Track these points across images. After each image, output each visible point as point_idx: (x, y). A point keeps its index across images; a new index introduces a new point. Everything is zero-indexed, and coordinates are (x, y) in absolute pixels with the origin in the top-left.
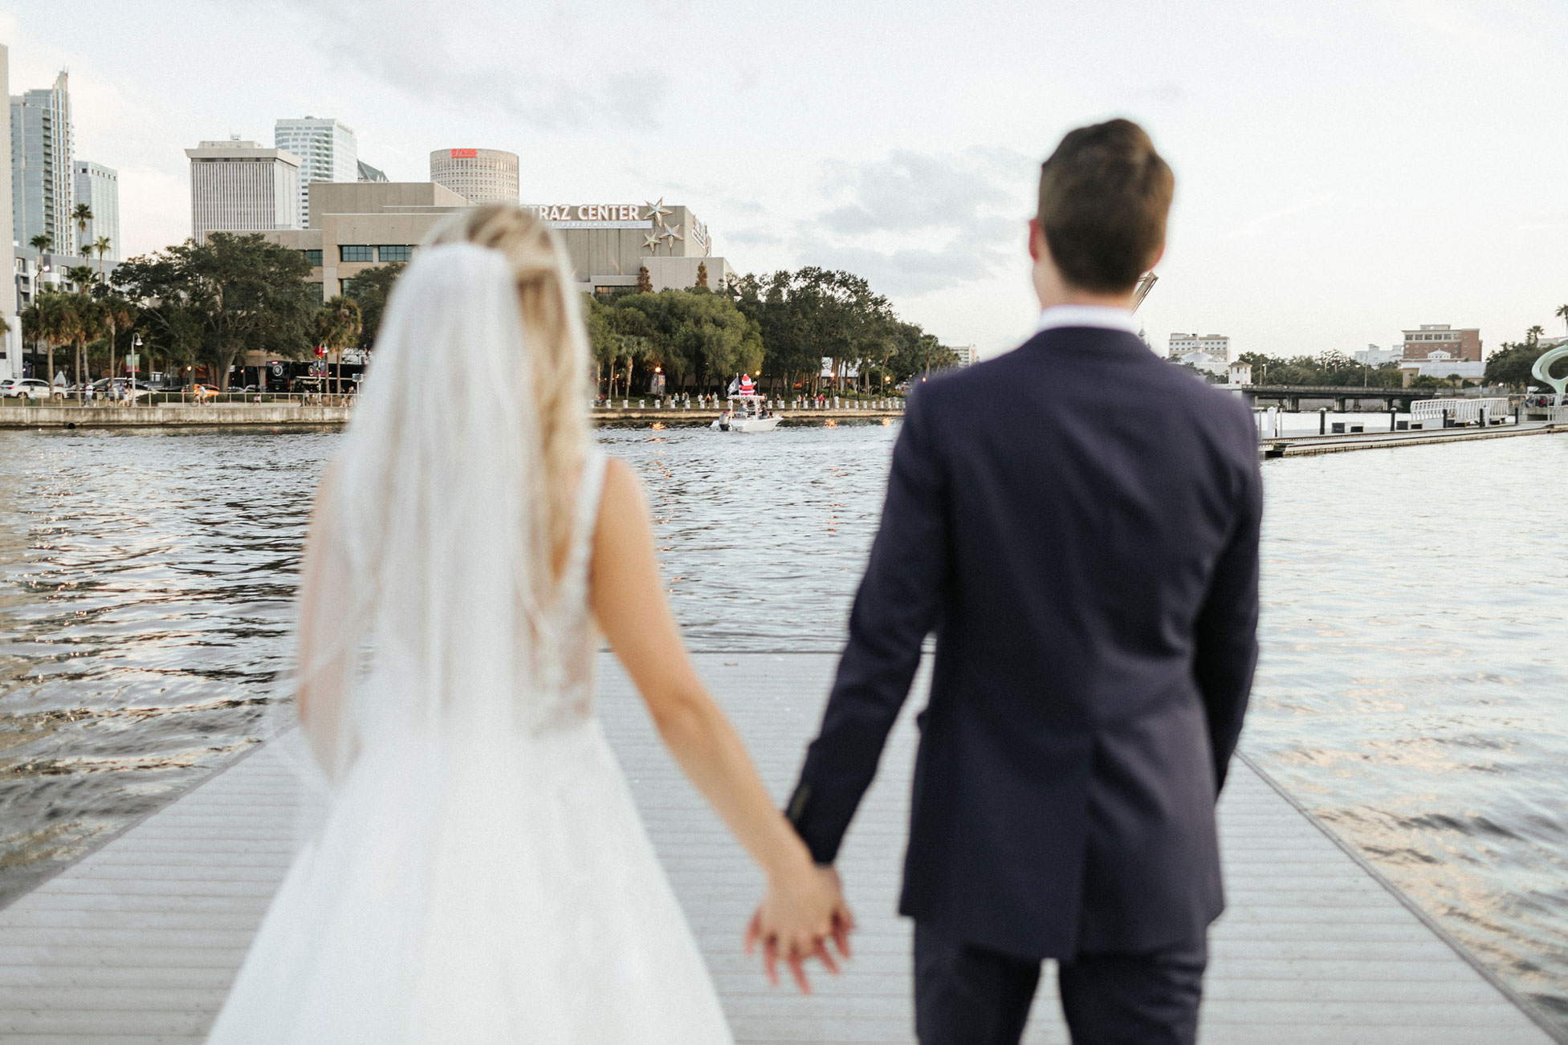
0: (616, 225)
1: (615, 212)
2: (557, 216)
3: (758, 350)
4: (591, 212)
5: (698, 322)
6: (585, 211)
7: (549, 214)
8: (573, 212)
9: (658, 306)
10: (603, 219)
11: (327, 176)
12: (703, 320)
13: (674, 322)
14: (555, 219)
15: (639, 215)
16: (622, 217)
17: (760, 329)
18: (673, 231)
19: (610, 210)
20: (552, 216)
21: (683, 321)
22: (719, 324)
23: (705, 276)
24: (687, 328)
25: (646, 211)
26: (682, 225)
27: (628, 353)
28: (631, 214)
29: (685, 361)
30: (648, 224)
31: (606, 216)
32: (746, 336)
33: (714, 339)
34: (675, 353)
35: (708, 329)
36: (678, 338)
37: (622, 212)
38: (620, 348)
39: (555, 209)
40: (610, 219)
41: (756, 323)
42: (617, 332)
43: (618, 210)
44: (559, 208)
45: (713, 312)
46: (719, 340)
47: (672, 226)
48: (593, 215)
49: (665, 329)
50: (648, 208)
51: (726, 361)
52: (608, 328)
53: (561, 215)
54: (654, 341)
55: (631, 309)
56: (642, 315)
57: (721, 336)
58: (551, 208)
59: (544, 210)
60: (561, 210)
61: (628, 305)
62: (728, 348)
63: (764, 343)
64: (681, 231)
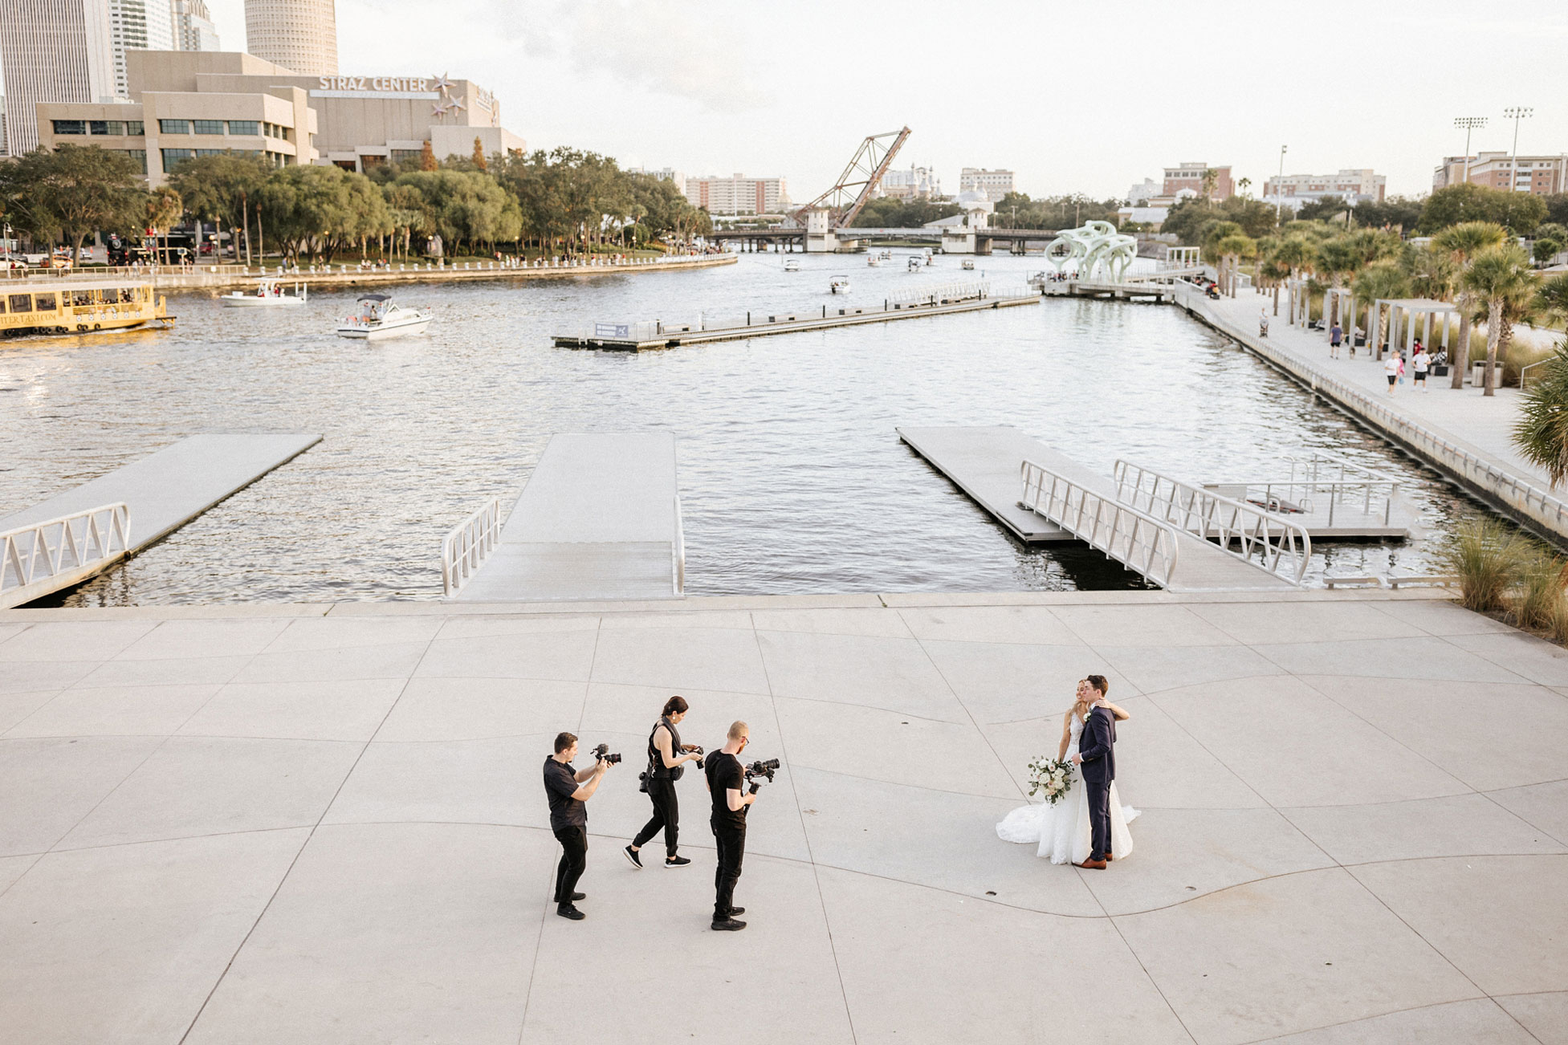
0: (407, 95)
1: (406, 84)
2: (354, 86)
3: (516, 218)
4: (384, 84)
5: (464, 197)
6: (379, 82)
7: (347, 85)
8: (369, 83)
9: (431, 184)
10: (396, 89)
11: (145, 46)
12: (468, 196)
13: (444, 197)
14: (353, 89)
15: (427, 86)
16: (412, 89)
17: (518, 201)
18: (458, 102)
19: (402, 82)
20: (350, 86)
21: (451, 196)
22: (481, 199)
23: (480, 148)
24: (457, 200)
25: (434, 84)
26: (466, 98)
27: (403, 226)
28: (420, 86)
29: (454, 230)
30: (436, 96)
31: (398, 87)
32: (505, 209)
33: (476, 212)
34: (445, 223)
35: (472, 204)
36: (447, 212)
37: (412, 84)
38: (396, 222)
39: (352, 80)
40: (402, 90)
41: (515, 196)
42: (395, 207)
43: (408, 82)
44: (356, 79)
45: (477, 188)
46: (480, 214)
47: (457, 97)
48: (387, 86)
49: (437, 203)
50: (436, 80)
51: (487, 230)
52: (386, 205)
53: (358, 85)
54: (425, 214)
55: (410, 187)
56: (417, 192)
57: (482, 209)
58: (348, 79)
59: (342, 81)
60: (358, 81)
61: (406, 183)
62: (488, 220)
63: (522, 212)
64: (465, 102)
